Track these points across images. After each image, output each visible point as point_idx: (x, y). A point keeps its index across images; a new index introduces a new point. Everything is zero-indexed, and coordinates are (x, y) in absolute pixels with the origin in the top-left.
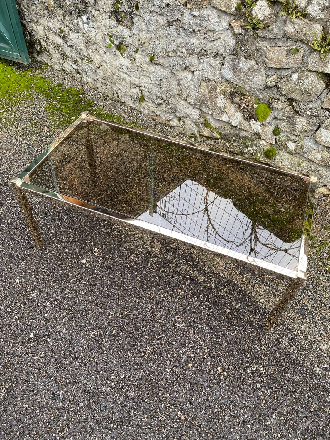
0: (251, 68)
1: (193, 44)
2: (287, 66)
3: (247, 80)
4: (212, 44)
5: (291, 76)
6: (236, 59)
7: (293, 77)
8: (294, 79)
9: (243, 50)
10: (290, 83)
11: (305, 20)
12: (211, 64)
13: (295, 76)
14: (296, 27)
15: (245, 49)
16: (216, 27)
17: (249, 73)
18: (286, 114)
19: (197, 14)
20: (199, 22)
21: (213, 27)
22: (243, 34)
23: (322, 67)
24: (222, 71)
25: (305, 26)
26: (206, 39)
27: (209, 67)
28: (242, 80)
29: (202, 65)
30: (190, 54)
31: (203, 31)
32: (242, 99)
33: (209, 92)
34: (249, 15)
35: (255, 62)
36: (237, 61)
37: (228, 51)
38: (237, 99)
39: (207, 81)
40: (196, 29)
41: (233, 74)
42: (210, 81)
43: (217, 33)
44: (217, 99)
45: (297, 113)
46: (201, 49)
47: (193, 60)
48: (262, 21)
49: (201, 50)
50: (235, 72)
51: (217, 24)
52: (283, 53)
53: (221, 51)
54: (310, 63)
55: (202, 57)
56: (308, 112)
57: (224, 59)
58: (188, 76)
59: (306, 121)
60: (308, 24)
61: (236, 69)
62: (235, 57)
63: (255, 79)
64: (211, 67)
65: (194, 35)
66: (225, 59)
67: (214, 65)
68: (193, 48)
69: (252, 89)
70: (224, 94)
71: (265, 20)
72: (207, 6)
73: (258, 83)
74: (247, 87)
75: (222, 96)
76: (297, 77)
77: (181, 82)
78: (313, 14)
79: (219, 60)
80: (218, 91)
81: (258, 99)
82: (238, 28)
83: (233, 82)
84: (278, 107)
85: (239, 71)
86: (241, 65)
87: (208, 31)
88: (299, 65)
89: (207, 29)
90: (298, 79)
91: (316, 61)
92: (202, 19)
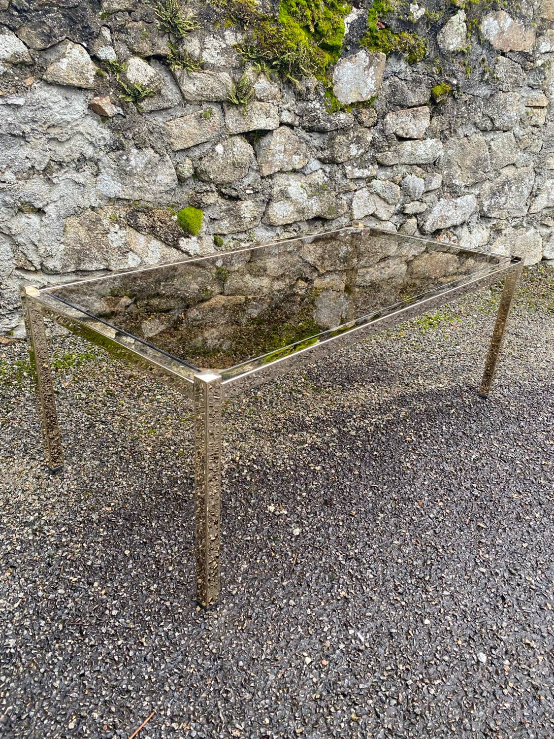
0: (149, 162)
1: (27, 158)
2: (203, 139)
3: (146, 185)
4: (67, 146)
5: (214, 150)
6: (122, 155)
7: (217, 150)
8: (219, 152)
9: (131, 137)
10: (216, 160)
11: (206, 71)
12: (76, 180)
13: (219, 148)
14: (198, 83)
15: (135, 135)
16: (64, 117)
17: (146, 173)
18: (223, 207)
19: (20, 101)
20: (30, 115)
21: (59, 117)
22: (121, 112)
23: (247, 124)
24: (100, 186)
25: (208, 79)
26: (51, 142)
27: (71, 188)
28: (138, 188)
29: (55, 189)
30: (25, 179)
31: (40, 129)
32: (151, 216)
33: (89, 229)
34: (124, 82)
35: (152, 151)
36: (125, 157)
37: (103, 148)
38: (143, 220)
39: (78, 212)
40: (27, 129)
41: (120, 184)
42: (85, 209)
43: (69, 127)
44: (108, 235)
45: (237, 198)
46: (47, 160)
47: (36, 187)
48: (148, 86)
49: (48, 163)
50: (122, 179)
51: (66, 111)
52: (194, 123)
53: (89, 152)
54: (230, 125)
55: (55, 175)
56: (248, 192)
57: (96, 164)
58: (31, 220)
59: (251, 203)
60: (211, 75)
61: (123, 173)
62: (121, 152)
63: (159, 177)
64: (77, 186)
65: (23, 142)
66: (100, 164)
67: (82, 180)
68: (29, 165)
69: (159, 195)
70: (117, 222)
71: (152, 83)
72: (35, 85)
73: (166, 181)
74: (149, 197)
75: (117, 226)
76: (222, 149)
77: (20, 239)
78: (212, 62)
79: (88, 169)
80: (105, 222)
81: (173, 206)
82: (109, 107)
83: (124, 197)
84: (212, 201)
85: (130, 174)
86: (133, 163)
87: (49, 127)
88: (218, 131)
89: (48, 124)
90: (224, 150)
91: (236, 120)
92: (34, 108)
